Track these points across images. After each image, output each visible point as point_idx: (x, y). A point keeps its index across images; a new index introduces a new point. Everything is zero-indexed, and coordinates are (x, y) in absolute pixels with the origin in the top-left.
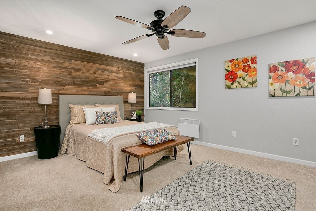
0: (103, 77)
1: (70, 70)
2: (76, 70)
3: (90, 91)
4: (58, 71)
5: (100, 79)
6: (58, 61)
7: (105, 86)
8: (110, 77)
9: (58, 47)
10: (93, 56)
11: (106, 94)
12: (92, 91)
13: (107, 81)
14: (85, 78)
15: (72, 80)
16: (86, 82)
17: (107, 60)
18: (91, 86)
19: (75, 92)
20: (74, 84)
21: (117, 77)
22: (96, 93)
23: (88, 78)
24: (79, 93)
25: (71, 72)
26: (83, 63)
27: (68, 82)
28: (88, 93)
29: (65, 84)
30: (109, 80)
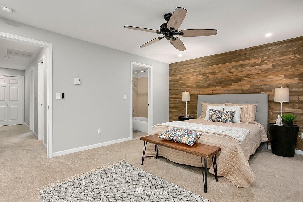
0: (239, 73)
1: (207, 75)
2: (211, 73)
3: (224, 90)
4: (199, 77)
5: (236, 77)
6: (199, 70)
7: (242, 83)
8: (248, 73)
9: (199, 60)
10: (227, 56)
11: (243, 92)
12: (226, 90)
13: (244, 77)
14: (219, 79)
15: (208, 82)
16: (220, 82)
17: (244, 54)
18: (226, 85)
19: (210, 92)
20: (210, 85)
21: (261, 70)
22: (231, 92)
23: (223, 78)
24: (214, 92)
25: (208, 76)
26: (217, 66)
27: (205, 85)
28: (222, 92)
29: (203, 87)
30: (247, 76)
